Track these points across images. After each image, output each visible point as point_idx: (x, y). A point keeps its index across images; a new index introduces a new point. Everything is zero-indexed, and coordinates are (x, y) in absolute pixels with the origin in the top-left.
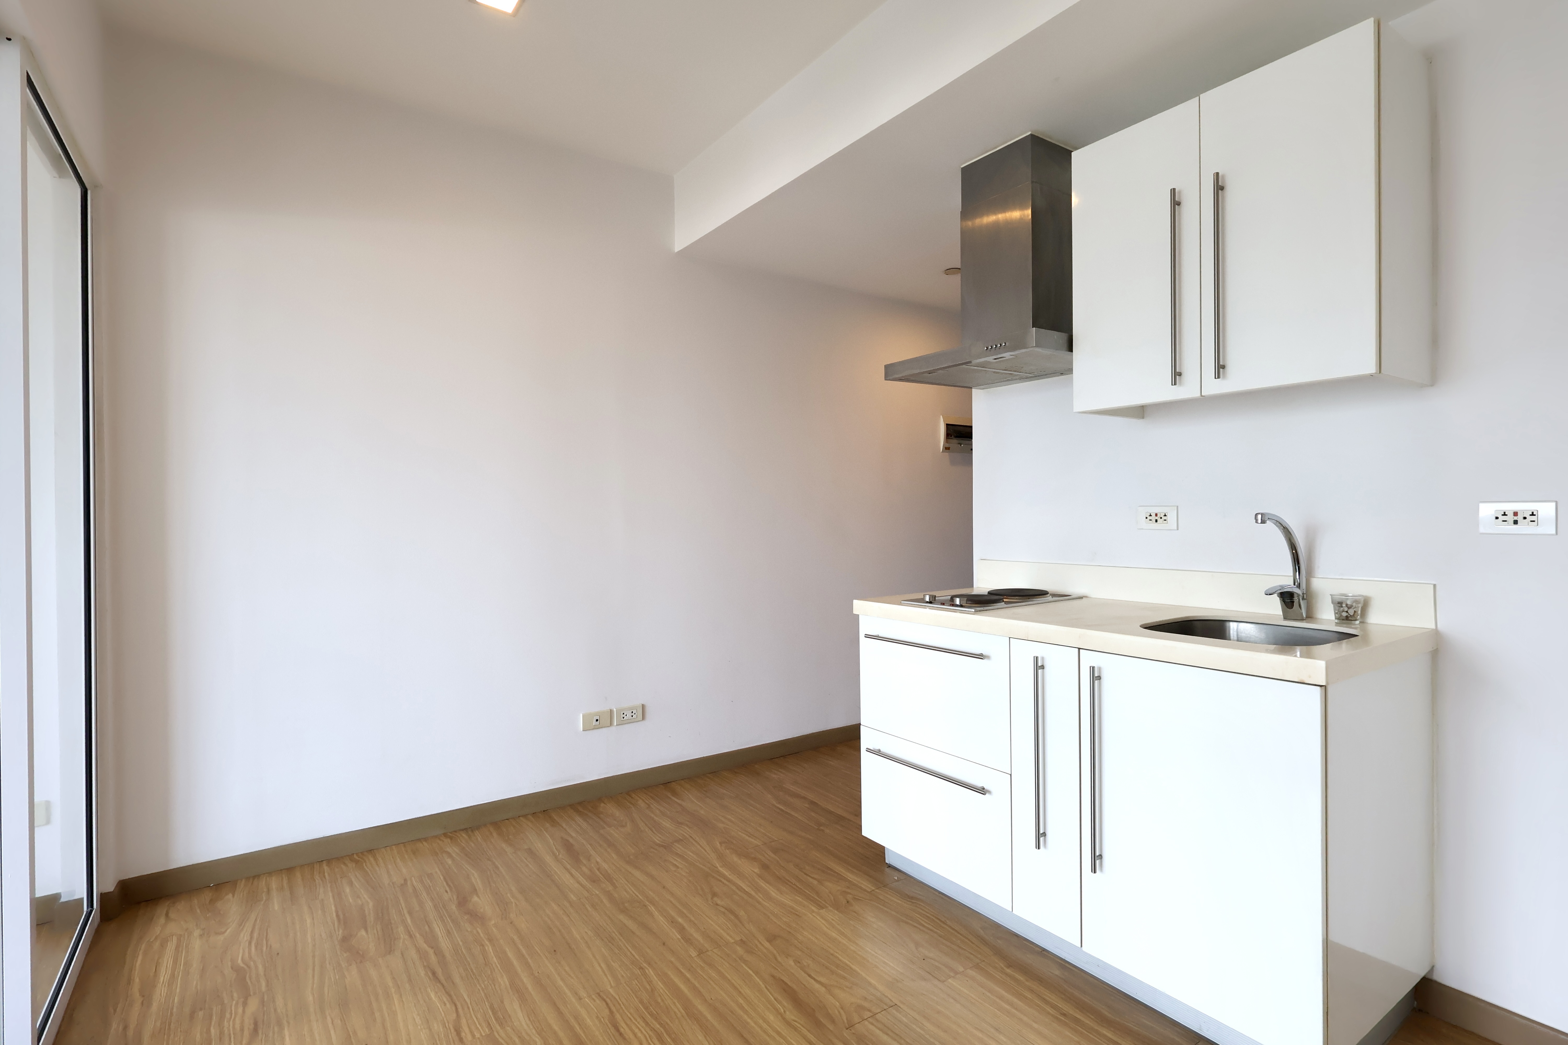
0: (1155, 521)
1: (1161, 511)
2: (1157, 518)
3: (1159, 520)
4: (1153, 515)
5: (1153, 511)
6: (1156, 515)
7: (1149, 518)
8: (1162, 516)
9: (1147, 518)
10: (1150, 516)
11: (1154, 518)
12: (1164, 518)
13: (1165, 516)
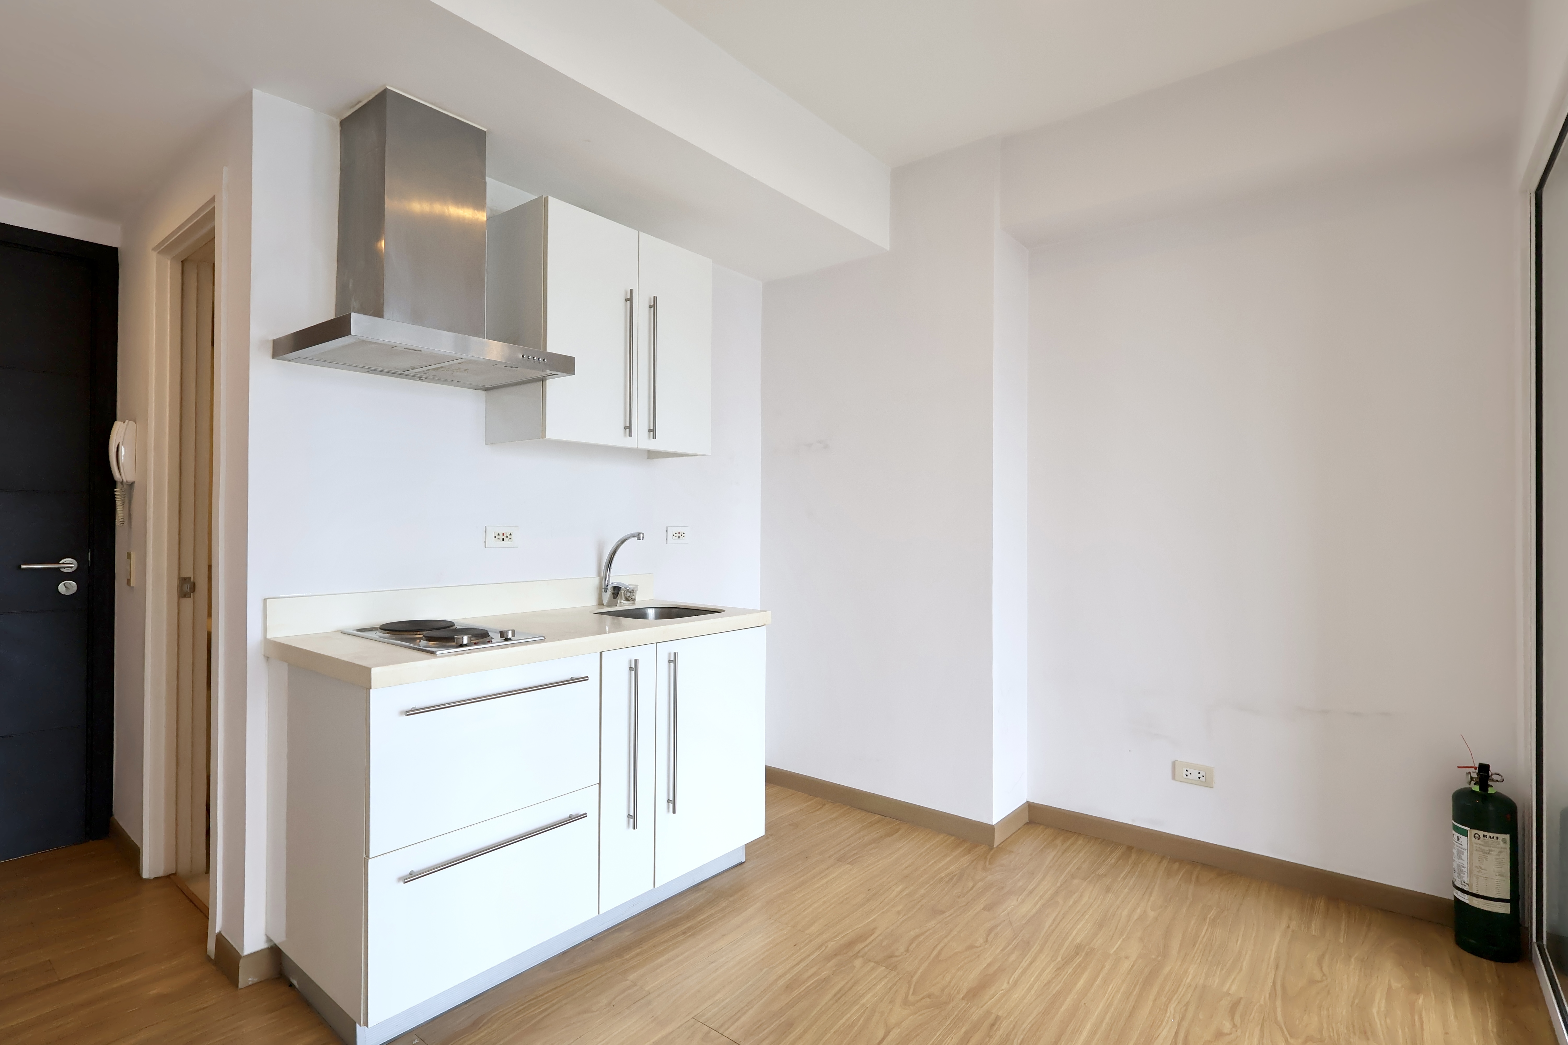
0: (502, 540)
1: (507, 530)
2: (503, 537)
3: (505, 538)
4: (501, 534)
5: (501, 531)
6: (503, 534)
7: (497, 537)
8: (508, 535)
9: (495, 537)
10: (499, 535)
11: (501, 537)
12: (509, 537)
13: (510, 535)
